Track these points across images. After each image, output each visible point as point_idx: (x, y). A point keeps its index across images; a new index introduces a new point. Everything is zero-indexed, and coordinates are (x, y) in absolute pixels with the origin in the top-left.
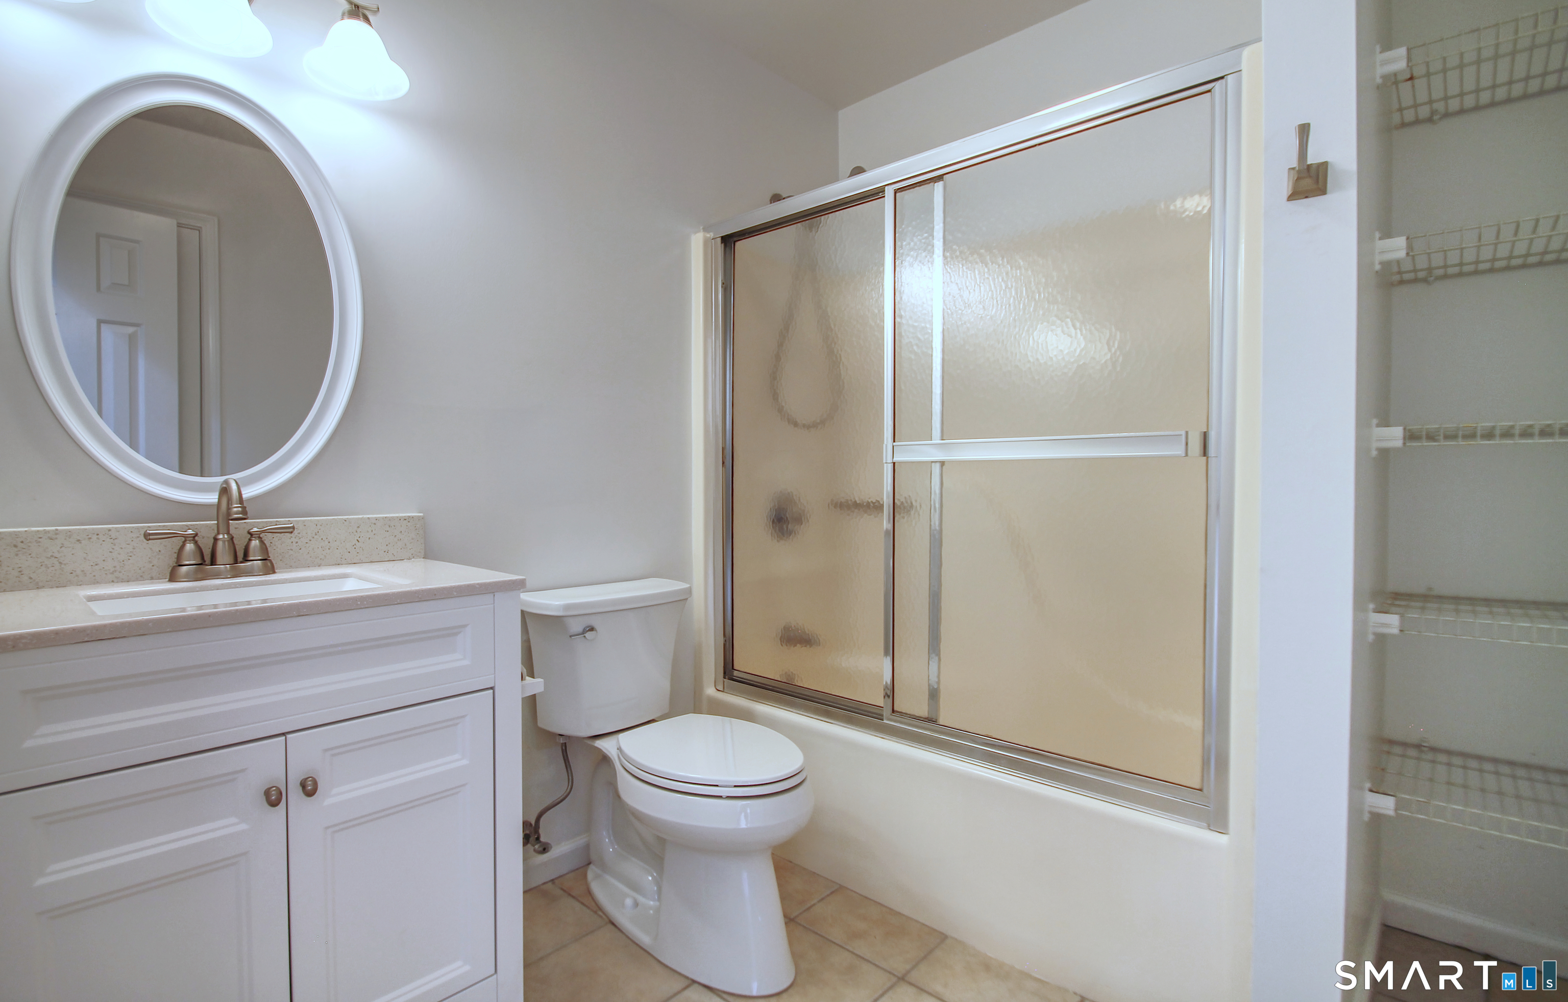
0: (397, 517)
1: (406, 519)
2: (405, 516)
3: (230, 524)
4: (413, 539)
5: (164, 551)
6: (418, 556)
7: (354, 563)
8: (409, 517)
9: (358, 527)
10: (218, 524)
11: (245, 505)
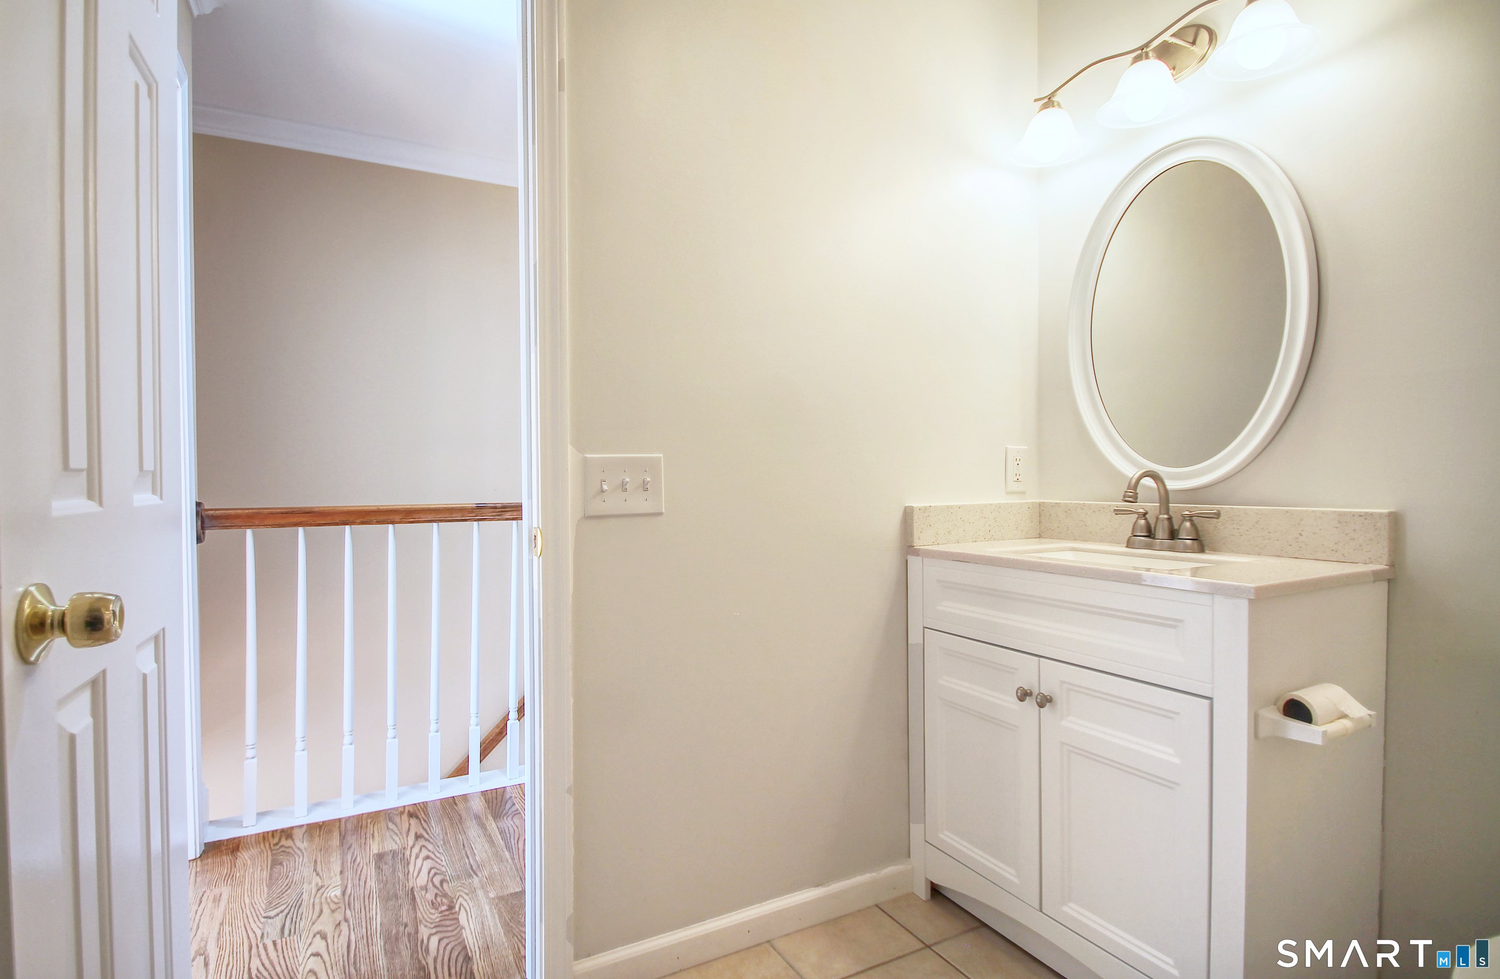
0: (1350, 512)
1: (1361, 516)
2: (1360, 512)
3: (1170, 507)
4: (1370, 540)
5: (1126, 524)
6: (1378, 562)
7: (1296, 558)
8: (1366, 513)
9: (1301, 520)
10: (1160, 506)
11: (1137, 492)
